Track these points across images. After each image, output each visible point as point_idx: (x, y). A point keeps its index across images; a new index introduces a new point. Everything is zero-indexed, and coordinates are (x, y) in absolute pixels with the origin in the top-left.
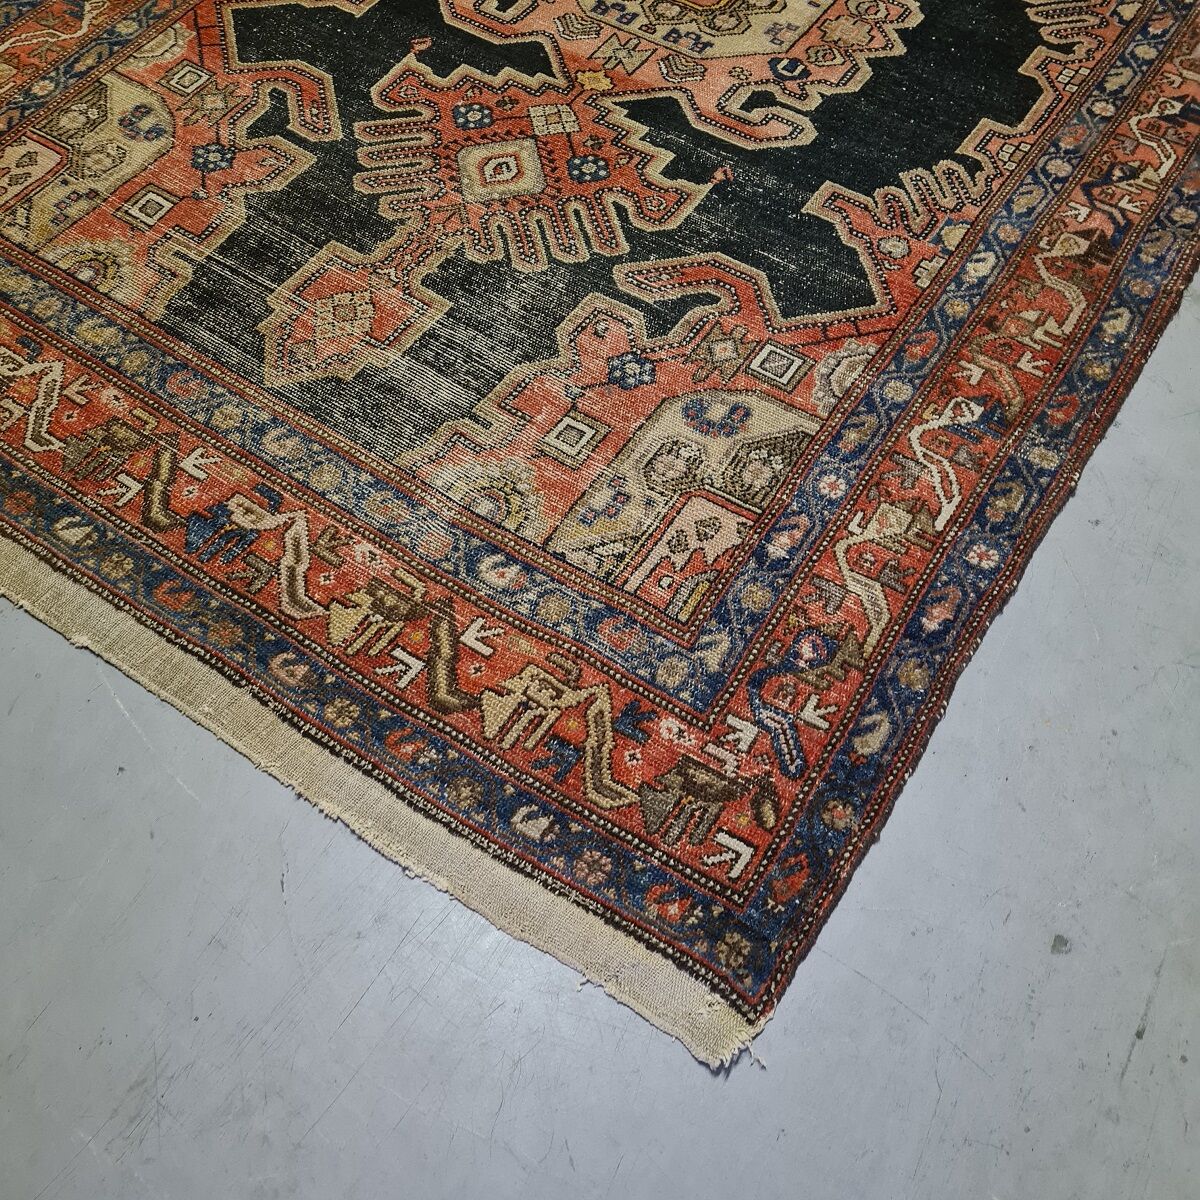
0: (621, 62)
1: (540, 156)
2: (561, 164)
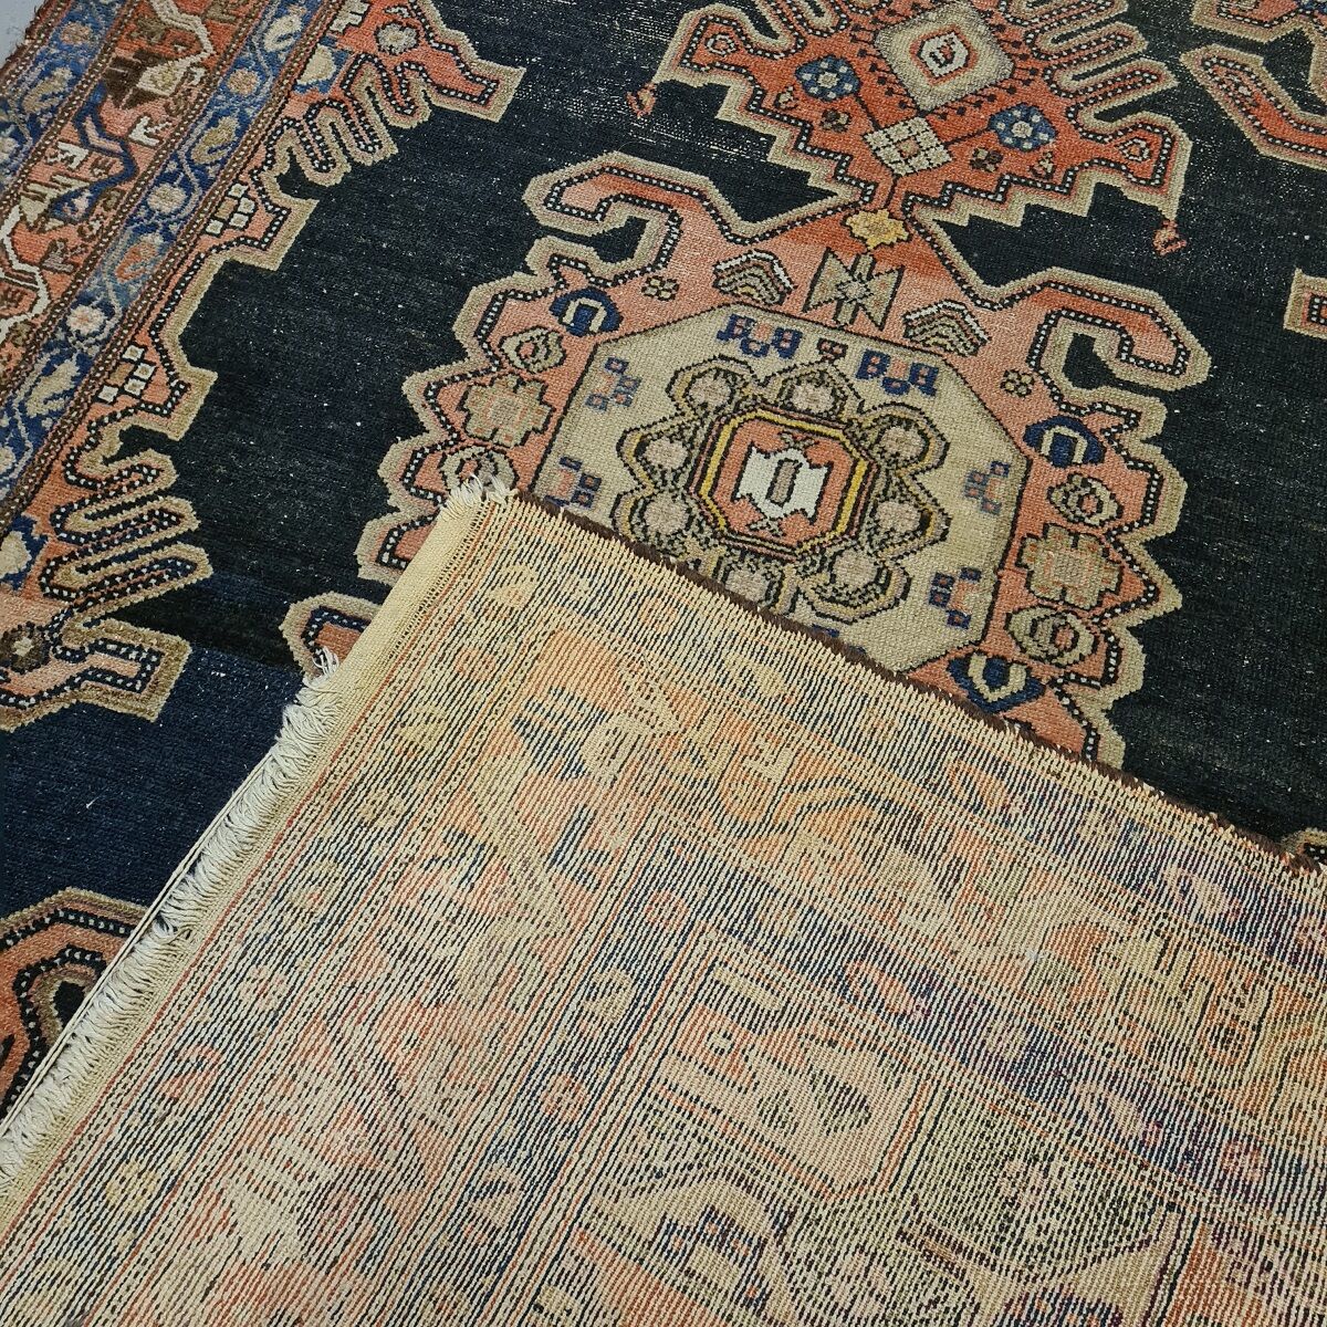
0: (851, 272)
1: (901, 84)
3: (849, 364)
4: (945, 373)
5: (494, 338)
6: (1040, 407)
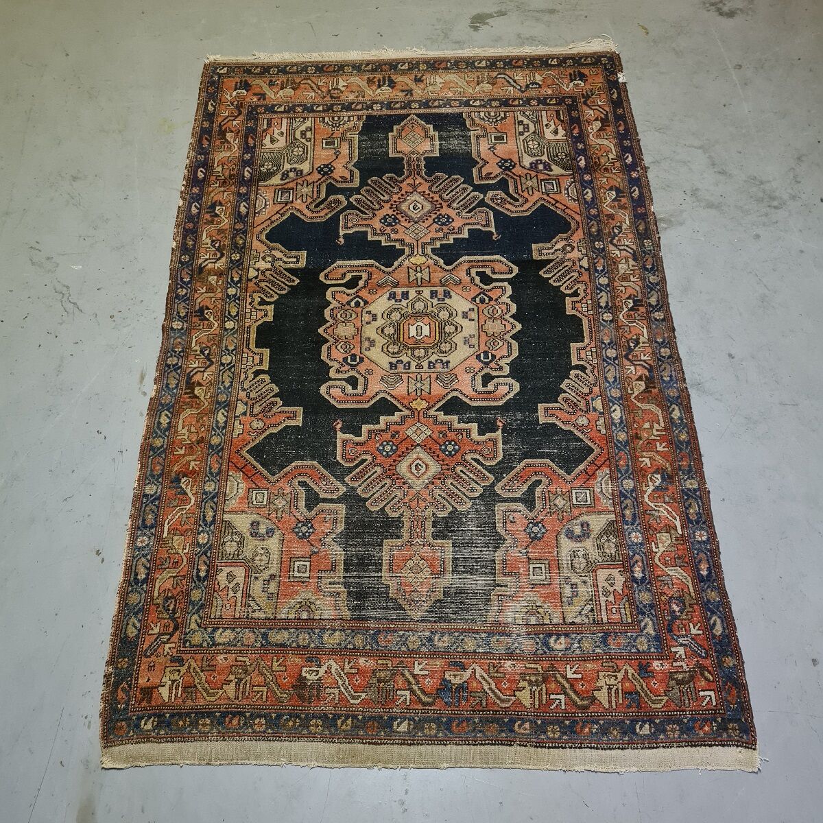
0: (422, 389)
1: (428, 453)
2: (438, 452)
3: (413, 364)
4: (388, 369)
5: (506, 344)
6: (362, 368)
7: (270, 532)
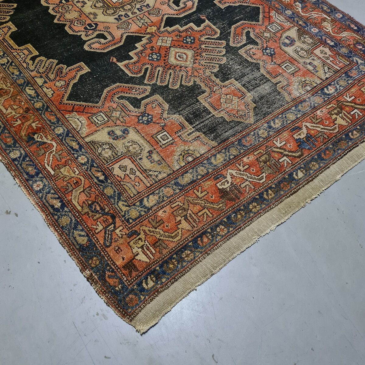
0: (146, 22)
1: (179, 48)
3: (129, 14)
4: (117, 22)
6: (100, 27)
7: (125, 132)
